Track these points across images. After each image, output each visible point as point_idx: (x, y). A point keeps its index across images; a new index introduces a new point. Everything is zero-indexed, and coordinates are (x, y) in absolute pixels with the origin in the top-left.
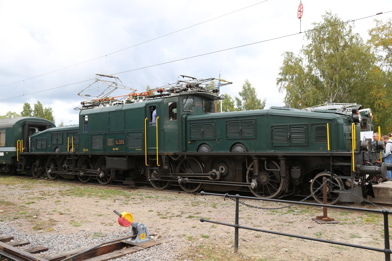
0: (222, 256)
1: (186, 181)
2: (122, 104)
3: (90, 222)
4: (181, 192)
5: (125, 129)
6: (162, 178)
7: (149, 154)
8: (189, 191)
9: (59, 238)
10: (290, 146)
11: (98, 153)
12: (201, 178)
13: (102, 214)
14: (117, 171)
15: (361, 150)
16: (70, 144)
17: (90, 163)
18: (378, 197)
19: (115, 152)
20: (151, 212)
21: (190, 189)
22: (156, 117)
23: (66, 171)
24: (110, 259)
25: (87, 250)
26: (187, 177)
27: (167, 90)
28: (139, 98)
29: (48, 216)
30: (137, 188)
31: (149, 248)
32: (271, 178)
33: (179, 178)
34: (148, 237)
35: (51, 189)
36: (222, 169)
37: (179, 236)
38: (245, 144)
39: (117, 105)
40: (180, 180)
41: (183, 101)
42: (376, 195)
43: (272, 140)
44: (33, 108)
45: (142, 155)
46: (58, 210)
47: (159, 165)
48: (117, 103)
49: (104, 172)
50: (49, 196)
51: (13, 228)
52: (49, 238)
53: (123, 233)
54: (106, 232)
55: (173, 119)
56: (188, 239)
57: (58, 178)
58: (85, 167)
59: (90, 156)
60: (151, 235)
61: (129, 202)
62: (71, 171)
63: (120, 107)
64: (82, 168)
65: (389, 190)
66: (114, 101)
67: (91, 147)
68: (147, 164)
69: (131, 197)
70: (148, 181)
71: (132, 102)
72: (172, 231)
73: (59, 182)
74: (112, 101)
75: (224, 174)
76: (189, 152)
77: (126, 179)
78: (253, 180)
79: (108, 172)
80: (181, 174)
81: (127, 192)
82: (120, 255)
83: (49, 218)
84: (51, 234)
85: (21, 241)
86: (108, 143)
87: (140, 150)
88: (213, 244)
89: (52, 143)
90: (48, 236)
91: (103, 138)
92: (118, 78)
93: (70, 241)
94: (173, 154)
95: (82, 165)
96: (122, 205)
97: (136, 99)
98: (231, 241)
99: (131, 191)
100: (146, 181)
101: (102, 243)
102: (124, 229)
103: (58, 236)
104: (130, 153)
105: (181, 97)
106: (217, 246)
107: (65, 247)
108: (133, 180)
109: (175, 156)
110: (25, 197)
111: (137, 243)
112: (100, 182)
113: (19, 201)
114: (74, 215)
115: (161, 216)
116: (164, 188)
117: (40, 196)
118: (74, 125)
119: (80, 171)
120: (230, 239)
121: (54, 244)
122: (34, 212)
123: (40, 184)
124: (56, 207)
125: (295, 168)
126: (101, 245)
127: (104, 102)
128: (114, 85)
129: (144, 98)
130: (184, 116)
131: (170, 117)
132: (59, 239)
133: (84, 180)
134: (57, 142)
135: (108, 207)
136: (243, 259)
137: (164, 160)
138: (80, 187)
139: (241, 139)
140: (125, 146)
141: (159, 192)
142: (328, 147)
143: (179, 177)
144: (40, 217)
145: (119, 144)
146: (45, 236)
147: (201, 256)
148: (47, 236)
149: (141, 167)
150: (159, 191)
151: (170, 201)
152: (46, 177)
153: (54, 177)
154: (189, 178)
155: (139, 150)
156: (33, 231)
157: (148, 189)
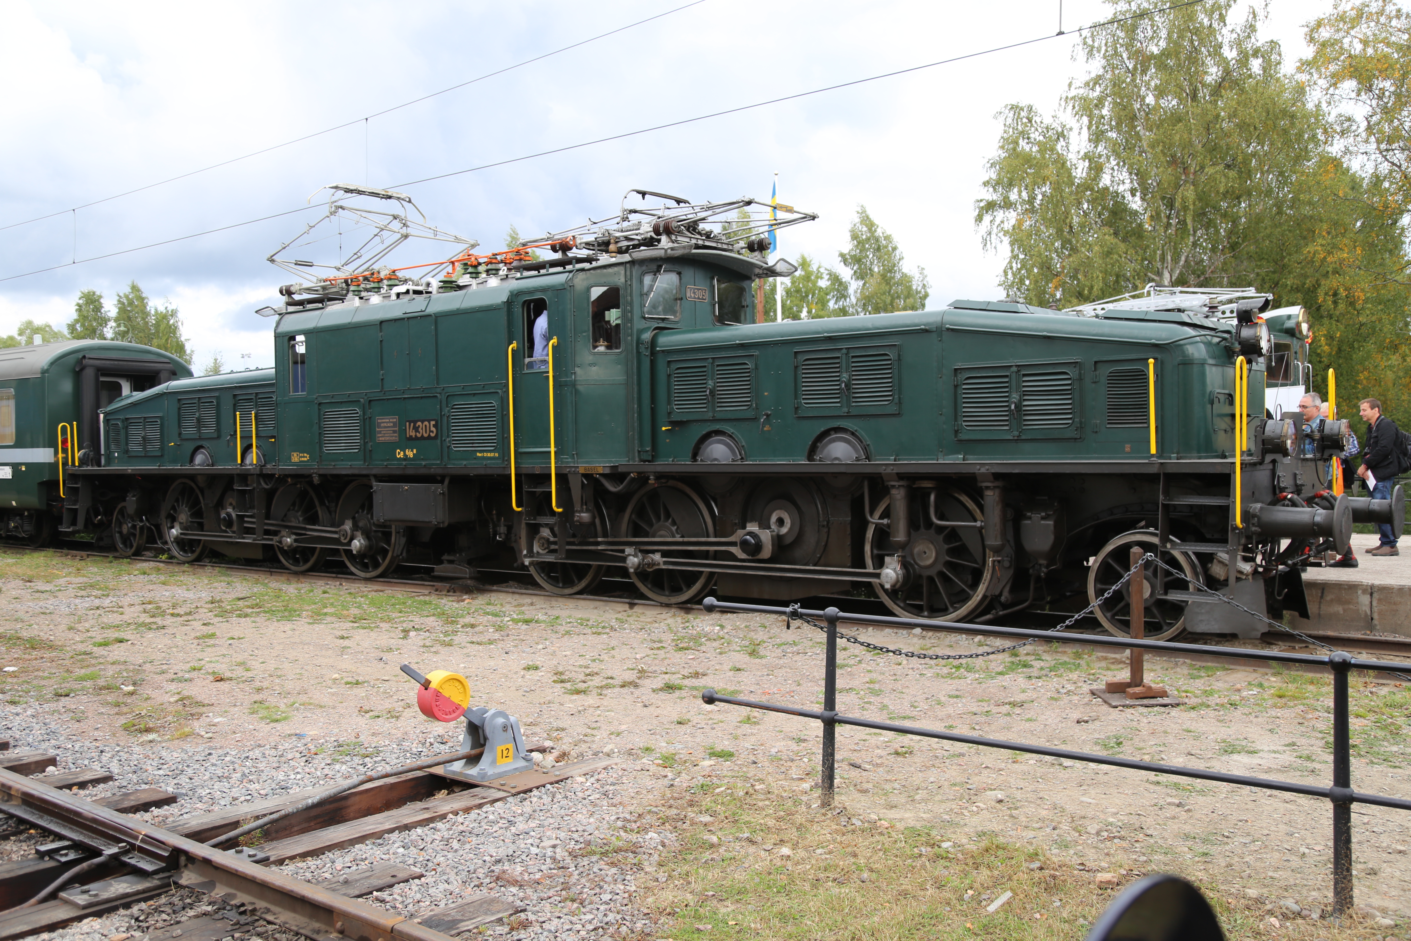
0: (779, 819)
1: (654, 564)
2: (427, 293)
3: (321, 707)
4: (636, 604)
5: (438, 384)
6: (570, 554)
7: (524, 471)
8: (664, 599)
9: (213, 759)
10: (1018, 440)
11: (344, 468)
12: (706, 555)
13: (361, 679)
14: (412, 532)
15: (1265, 452)
16: (246, 437)
17: (317, 503)
18: (1319, 614)
19: (404, 463)
20: (532, 672)
21: (667, 593)
22: (547, 338)
23: (234, 532)
24: (391, 831)
25: (310, 801)
26: (657, 551)
27: (587, 244)
28: (487, 271)
29: (173, 687)
30: (482, 591)
31: (525, 792)
32: (951, 552)
33: (629, 555)
34: (523, 755)
35: (181, 593)
36: (781, 522)
37: (630, 753)
38: (861, 433)
39: (407, 298)
40: (633, 561)
41: (641, 282)
42: (1312, 608)
43: (956, 420)
44: (110, 308)
45: (498, 475)
46: (209, 667)
47: (560, 510)
48: (408, 292)
49: (367, 535)
50: (175, 619)
51: (53, 726)
52: (179, 760)
53: (436, 745)
54: (375, 741)
55: (608, 347)
56: (661, 762)
57: (207, 557)
58: (301, 519)
59: (316, 480)
60: (532, 751)
61: (457, 639)
62: (249, 531)
63: (418, 305)
64: (290, 521)
65: (1360, 592)
66: (397, 282)
67: (321, 448)
68: (518, 506)
69: (462, 621)
70: (523, 564)
71: (460, 288)
72: (605, 734)
73: (208, 569)
74: (390, 283)
75: (789, 540)
76: (666, 463)
77: (445, 557)
78: (887, 559)
79: (380, 535)
80: (637, 539)
81: (449, 604)
82: (427, 816)
83: (178, 693)
84: (187, 746)
85: (83, 771)
86: (380, 432)
87: (492, 455)
88: (746, 779)
89: (180, 434)
90: (175, 755)
91: (360, 413)
92: (410, 201)
93: (253, 770)
94: (607, 471)
95: (289, 510)
96: (432, 649)
97: (475, 275)
98: (809, 769)
99: (463, 601)
100: (515, 565)
101: (362, 778)
102: (438, 728)
103: (210, 754)
104: (457, 466)
105: (637, 267)
106: (762, 786)
107: (235, 792)
108: (470, 563)
109: (616, 475)
110: (92, 622)
111: (484, 776)
112: (353, 569)
113: (71, 635)
114: (265, 684)
115: (568, 685)
116: (576, 589)
117: (146, 619)
118: (257, 369)
119: (284, 533)
120: (806, 760)
121: (196, 781)
122: (125, 674)
123: (142, 577)
124: (199, 655)
125: (1036, 517)
126: (359, 785)
127: (363, 286)
128: (396, 225)
129: (505, 273)
130: (647, 336)
131: (596, 340)
132: (213, 765)
133: (296, 562)
134: (199, 430)
135: (382, 655)
136: (850, 828)
137: (576, 492)
138: (284, 587)
139: (848, 416)
140: (439, 441)
141: (561, 602)
142: (1149, 442)
143: (628, 550)
144: (147, 691)
145: (419, 435)
146: (164, 754)
147: (706, 818)
148: (173, 755)
149: (495, 517)
150: (560, 599)
151: (599, 634)
152: (163, 551)
153: (193, 552)
154: (665, 554)
155: (489, 455)
156: (123, 738)
157: (522, 594)
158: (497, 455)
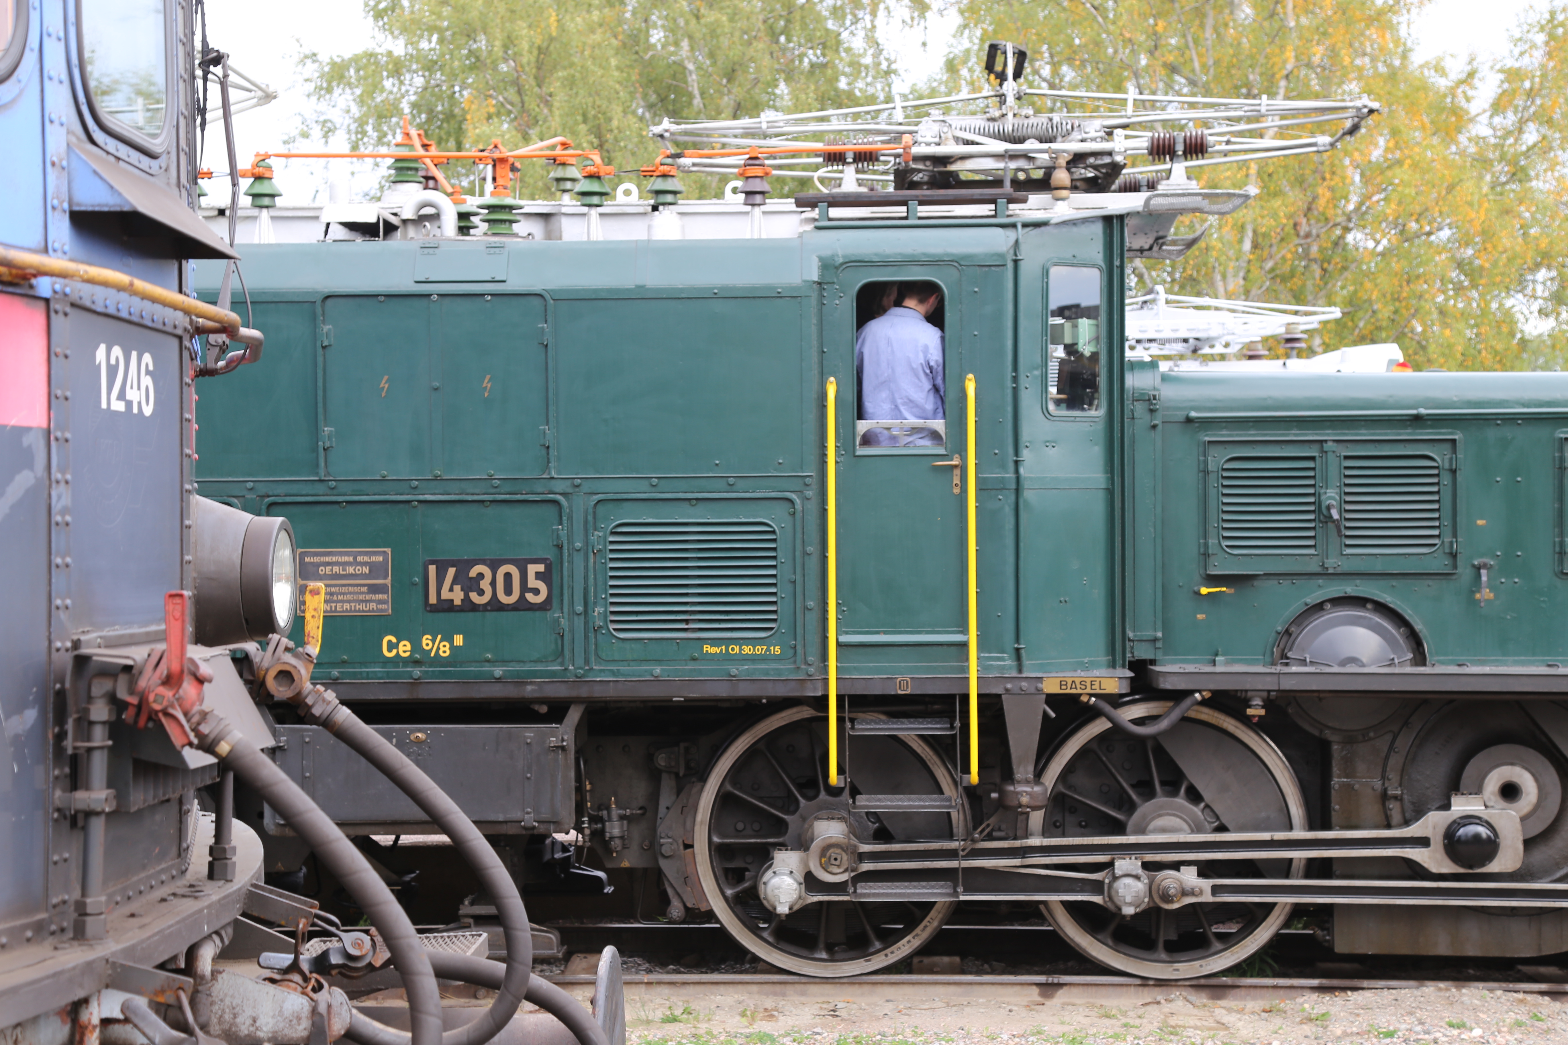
1: (1186, 894)
4: (1060, 985)
5: (555, 468)
7: (854, 691)
19: (417, 672)
21: (1163, 956)
26: (1188, 863)
36: (1511, 791)
75: (1534, 830)
87: (760, 650)
104: (624, 676)
137: (1025, 738)
143: (1122, 865)
145: (479, 599)
154: (1206, 870)
155: (747, 650)
157: (685, 984)
158: (777, 650)
